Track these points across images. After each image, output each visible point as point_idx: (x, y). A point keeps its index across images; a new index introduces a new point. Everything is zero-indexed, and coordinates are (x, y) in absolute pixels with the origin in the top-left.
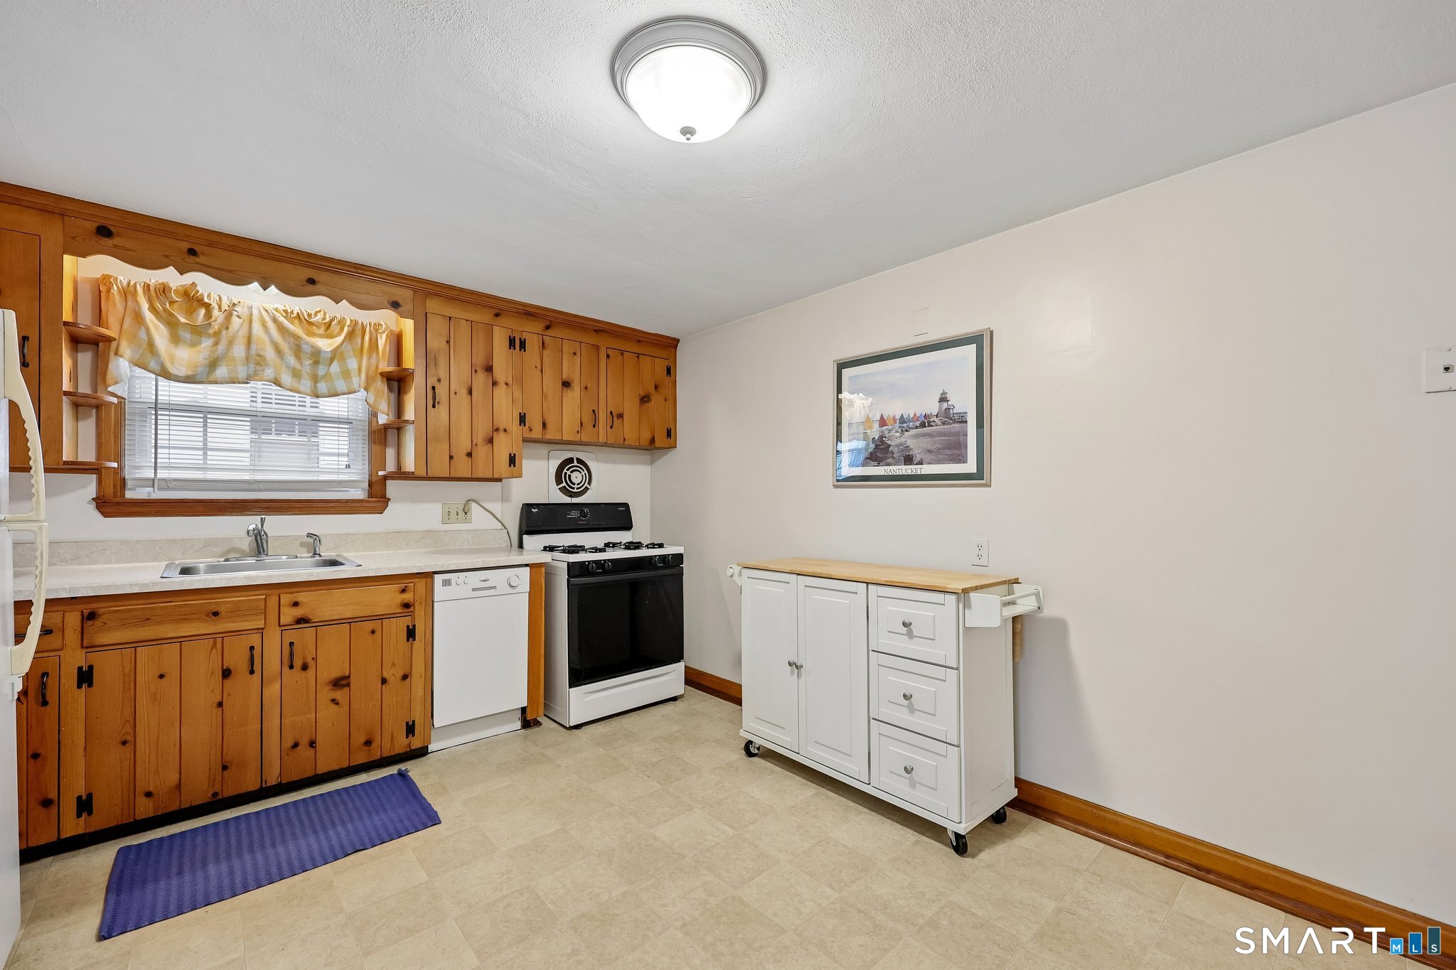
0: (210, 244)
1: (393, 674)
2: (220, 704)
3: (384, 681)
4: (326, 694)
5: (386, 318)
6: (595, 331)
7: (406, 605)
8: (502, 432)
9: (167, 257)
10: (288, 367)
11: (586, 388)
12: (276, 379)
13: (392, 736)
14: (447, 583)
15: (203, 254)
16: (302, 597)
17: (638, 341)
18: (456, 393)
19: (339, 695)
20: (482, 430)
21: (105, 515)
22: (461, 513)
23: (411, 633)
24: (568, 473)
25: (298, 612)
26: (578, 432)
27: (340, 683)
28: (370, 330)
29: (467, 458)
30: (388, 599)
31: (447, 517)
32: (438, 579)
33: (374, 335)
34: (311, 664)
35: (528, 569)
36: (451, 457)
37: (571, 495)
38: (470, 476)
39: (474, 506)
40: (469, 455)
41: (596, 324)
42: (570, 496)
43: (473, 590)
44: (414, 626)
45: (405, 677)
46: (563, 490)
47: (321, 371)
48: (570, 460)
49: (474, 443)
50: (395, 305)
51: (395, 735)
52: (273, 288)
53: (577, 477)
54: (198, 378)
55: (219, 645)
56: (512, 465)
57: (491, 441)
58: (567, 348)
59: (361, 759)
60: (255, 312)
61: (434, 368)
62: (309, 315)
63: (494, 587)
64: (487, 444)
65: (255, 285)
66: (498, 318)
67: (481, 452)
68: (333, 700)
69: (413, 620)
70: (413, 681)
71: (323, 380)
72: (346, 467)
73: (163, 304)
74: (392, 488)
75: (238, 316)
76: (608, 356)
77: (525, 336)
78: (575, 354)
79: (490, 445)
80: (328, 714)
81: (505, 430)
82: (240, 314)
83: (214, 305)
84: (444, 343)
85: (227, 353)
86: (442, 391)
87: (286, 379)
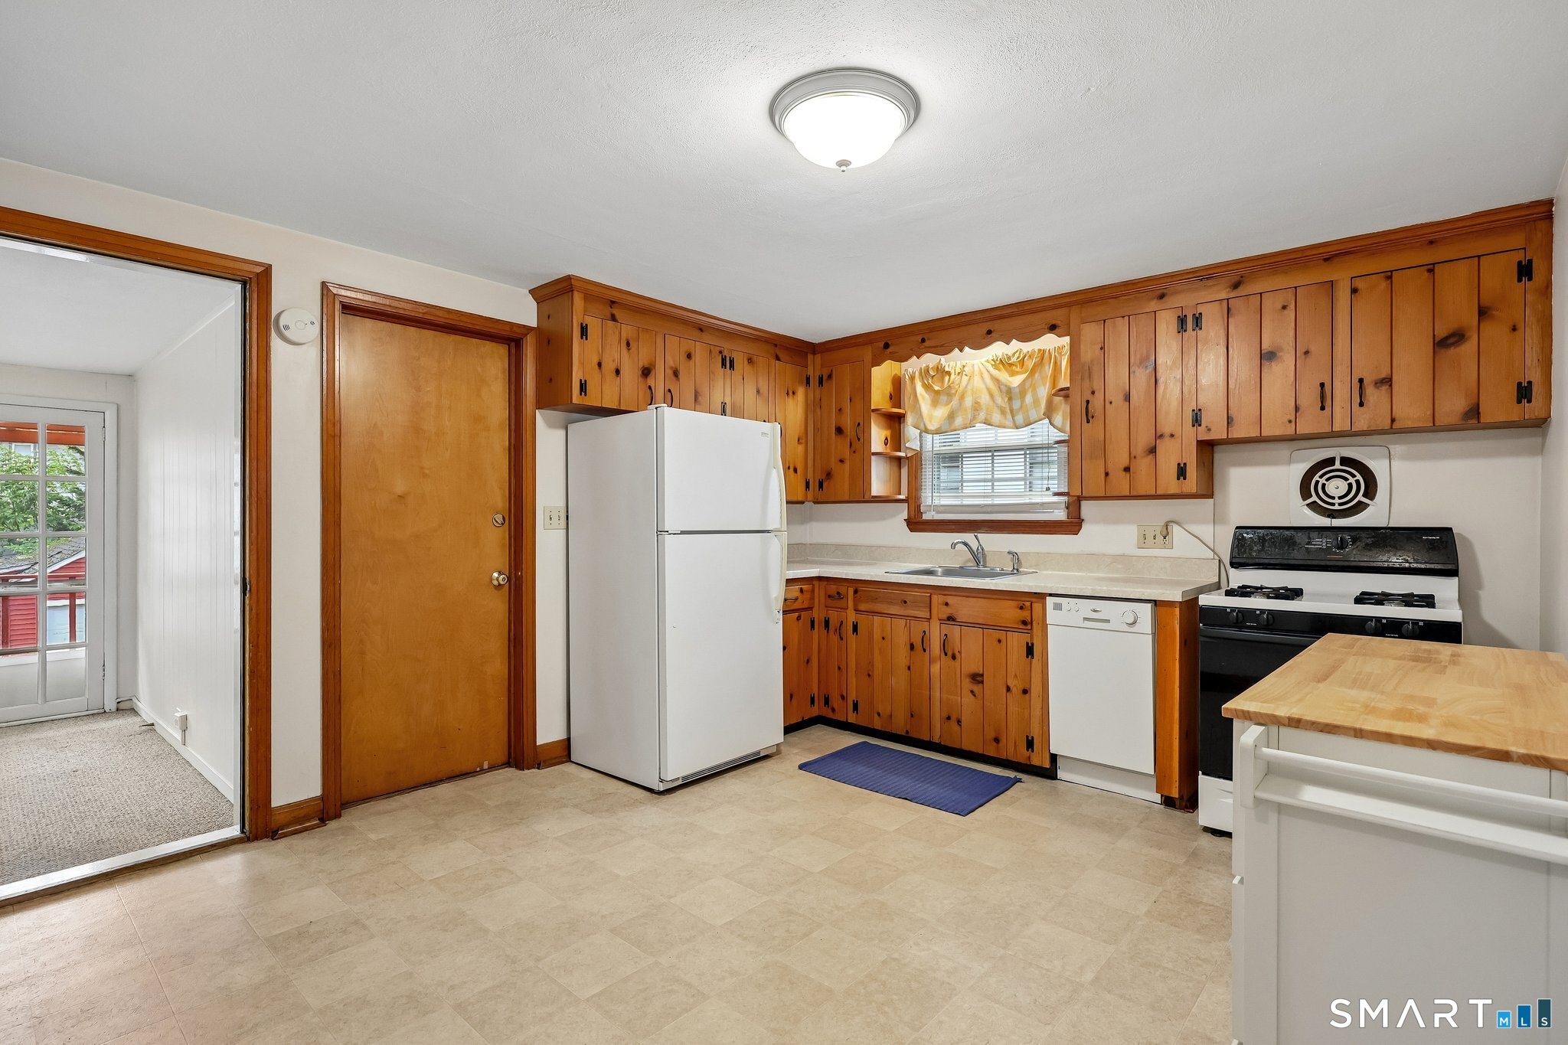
0: (932, 330)
1: (1016, 685)
2: (909, 668)
3: (1008, 689)
4: (967, 684)
5: (1050, 342)
6: (1326, 260)
7: (1024, 623)
8: (1167, 439)
9: (911, 349)
10: (998, 407)
11: (1307, 353)
12: (986, 419)
13: (1015, 743)
14: (1058, 607)
15: (928, 339)
16: (950, 600)
17: (1431, 242)
18: (1111, 403)
19: (976, 688)
20: (1144, 439)
21: (912, 530)
22: (1160, 538)
23: (1030, 650)
24: (1322, 481)
25: (947, 611)
26: (1290, 421)
27: (977, 678)
28: (1055, 356)
29: (1124, 473)
30: (1010, 613)
31: (1143, 541)
32: (1050, 601)
33: (1059, 359)
34: (957, 655)
35: (1149, 606)
36: (1107, 474)
37: (1332, 514)
38: (1128, 494)
39: (1176, 530)
40: (1127, 469)
41: (1322, 250)
42: (1329, 516)
43: (1085, 619)
44: (1033, 644)
45: (1025, 692)
46: (1313, 506)
47: (1016, 404)
48: (1330, 461)
49: (1132, 455)
50: (1052, 328)
51: (1017, 743)
52: (967, 349)
53: (1337, 488)
54: (943, 430)
55: (908, 624)
56: (1182, 478)
57: (1153, 451)
58: (1271, 303)
59: (991, 752)
60: (976, 368)
61: (1088, 381)
62: (1009, 358)
63: (1108, 621)
64: (1148, 455)
65: (957, 350)
66: (1164, 299)
67: (1143, 465)
68: (972, 692)
69: (1032, 638)
70: (1032, 698)
71: (1020, 413)
72: (1047, 490)
73: (928, 380)
74: (1087, 508)
75: (966, 375)
76: (1354, 291)
77: (1200, 309)
78: (1284, 307)
79: (1151, 456)
80: (968, 699)
81: (1172, 436)
82: (967, 373)
83: (953, 372)
84: (1098, 351)
85: (961, 405)
86: (1097, 403)
87: (996, 417)
